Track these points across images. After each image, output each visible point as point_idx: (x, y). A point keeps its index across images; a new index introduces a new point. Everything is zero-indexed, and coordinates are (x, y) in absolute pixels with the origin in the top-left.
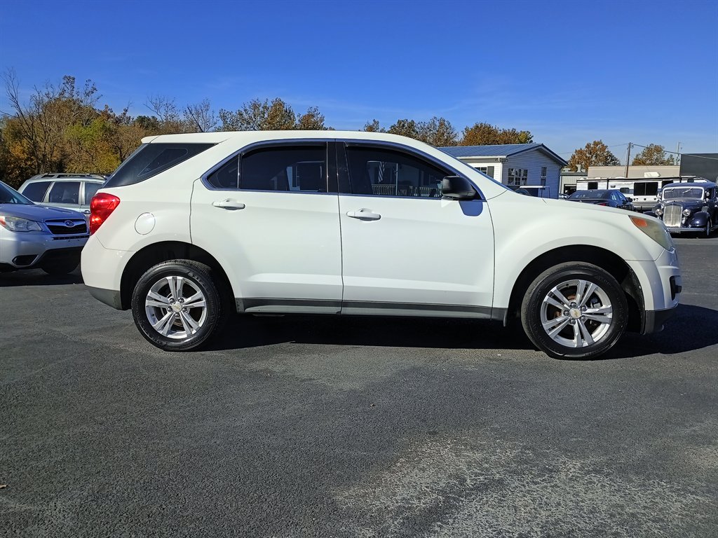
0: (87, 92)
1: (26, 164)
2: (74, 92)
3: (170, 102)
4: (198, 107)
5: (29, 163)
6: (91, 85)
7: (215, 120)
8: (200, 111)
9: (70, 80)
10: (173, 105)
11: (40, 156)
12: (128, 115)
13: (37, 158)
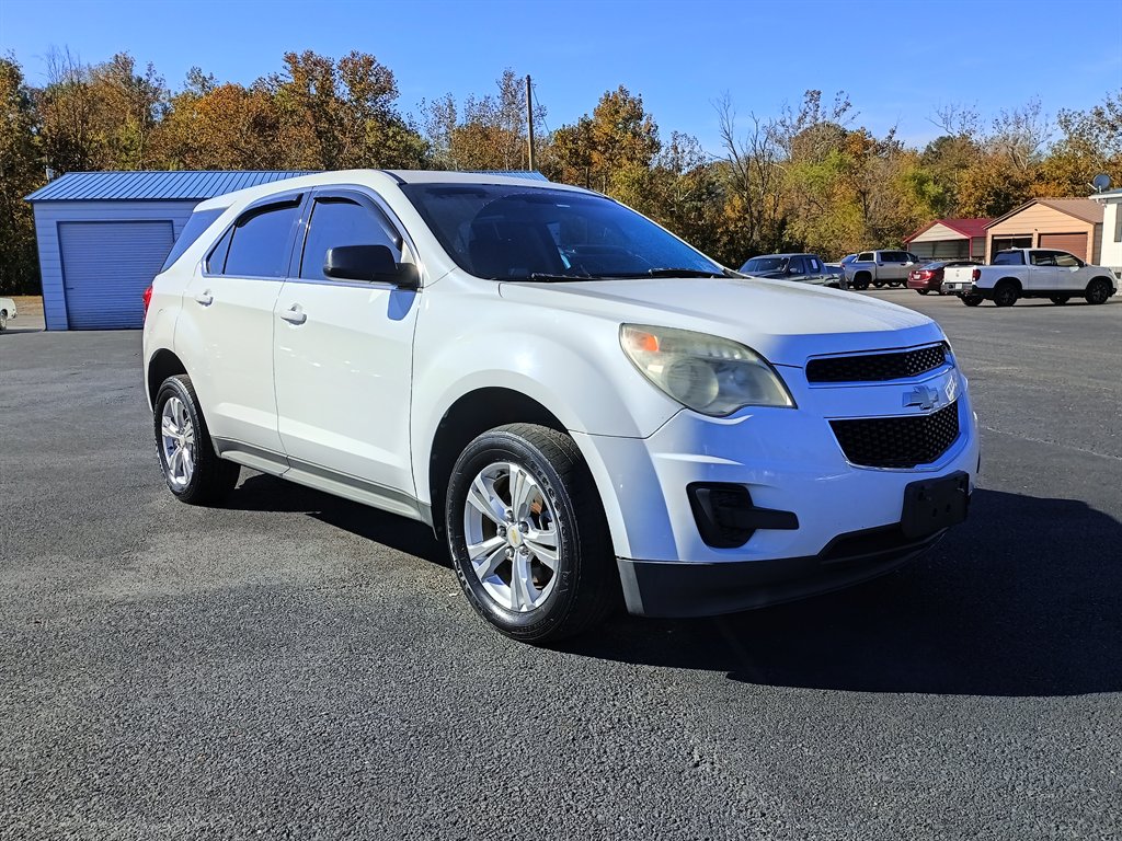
0: (837, 110)
1: (736, 226)
2: (819, 113)
3: (969, 109)
4: (1020, 112)
5: (740, 224)
6: (843, 98)
7: (1049, 131)
8: (1023, 117)
9: (815, 96)
10: (974, 112)
11: (756, 214)
12: (895, 139)
13: (751, 216)
